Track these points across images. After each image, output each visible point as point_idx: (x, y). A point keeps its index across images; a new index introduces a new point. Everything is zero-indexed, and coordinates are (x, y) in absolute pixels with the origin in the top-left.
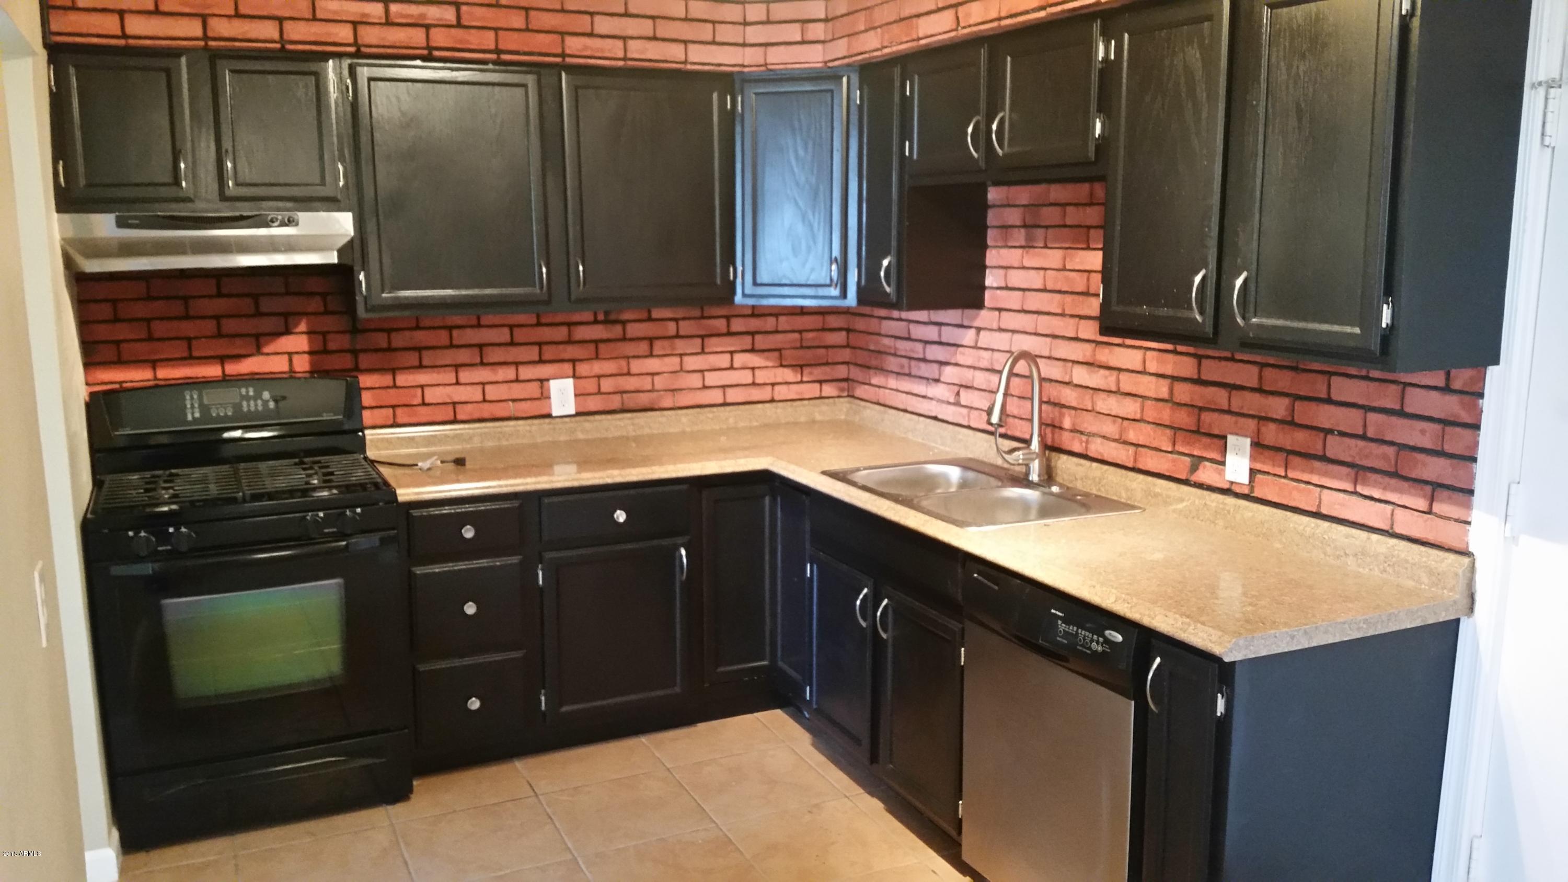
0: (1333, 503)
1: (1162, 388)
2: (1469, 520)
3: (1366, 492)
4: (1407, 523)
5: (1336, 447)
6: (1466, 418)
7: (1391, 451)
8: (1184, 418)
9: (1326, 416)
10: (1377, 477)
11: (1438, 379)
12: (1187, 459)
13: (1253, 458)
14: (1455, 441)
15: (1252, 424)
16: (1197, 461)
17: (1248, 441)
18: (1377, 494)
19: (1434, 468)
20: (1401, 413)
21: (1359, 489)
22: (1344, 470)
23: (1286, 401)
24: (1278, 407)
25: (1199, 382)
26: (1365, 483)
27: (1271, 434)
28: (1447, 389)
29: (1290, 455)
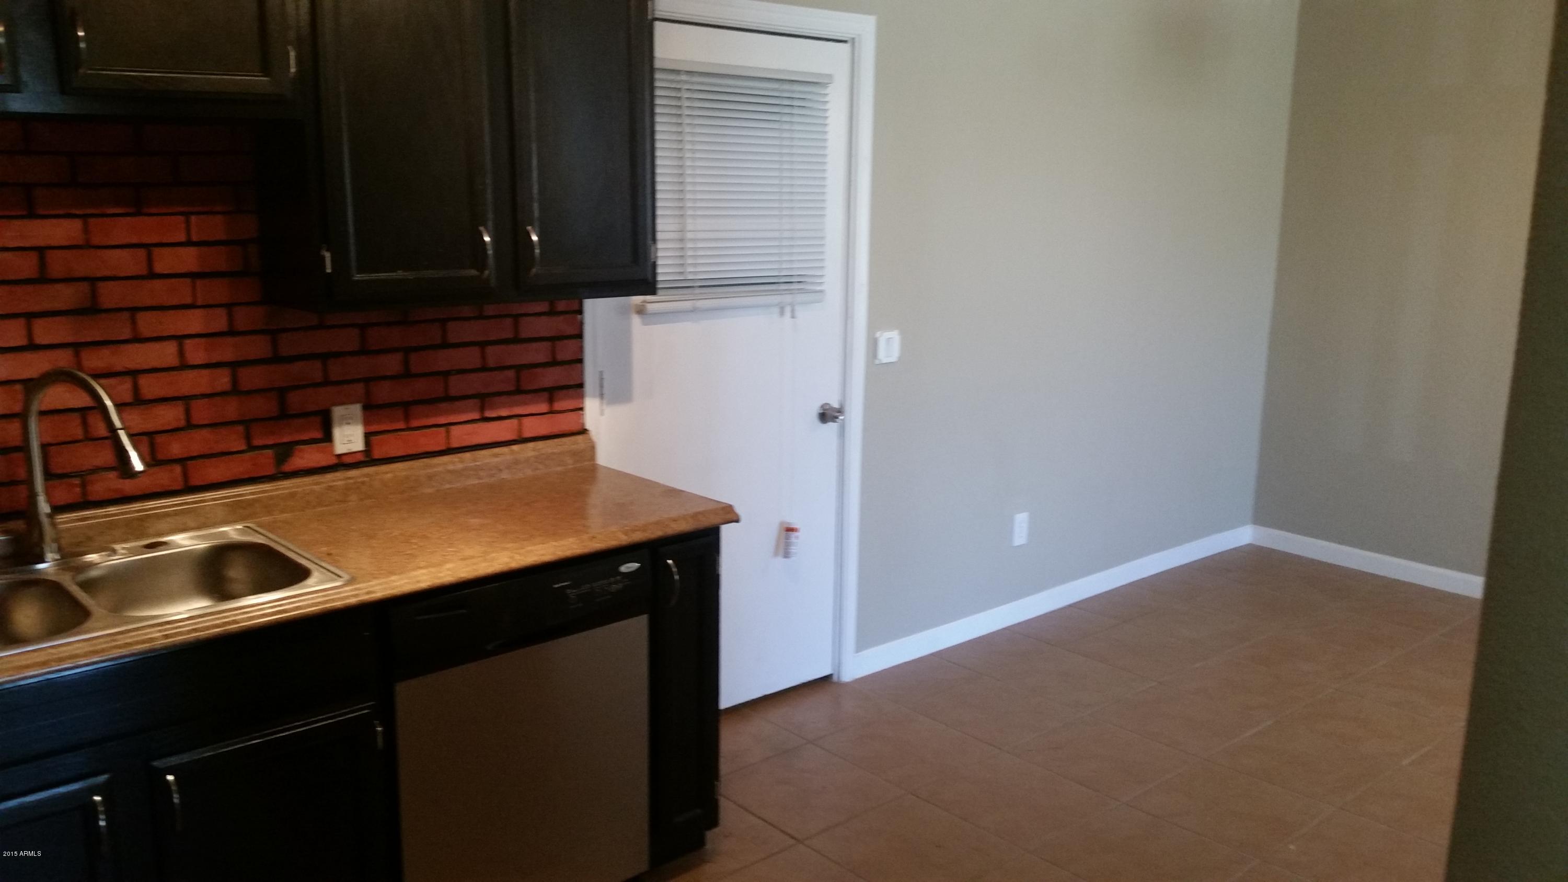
0: (460, 435)
1: (223, 380)
2: (581, 406)
3: (493, 414)
4: (532, 427)
5: (457, 385)
6: (570, 331)
7: (511, 374)
8: (262, 406)
9: (444, 360)
10: (504, 399)
11: (543, 307)
12: (269, 452)
13: (366, 422)
14: (565, 351)
15: (360, 388)
16: (284, 451)
17: (356, 409)
18: (504, 412)
19: (551, 377)
20: (517, 340)
21: (489, 414)
22: (471, 402)
23: (399, 356)
24: (391, 363)
25: (276, 359)
26: (492, 408)
27: (384, 392)
28: (552, 313)
29: (406, 408)
